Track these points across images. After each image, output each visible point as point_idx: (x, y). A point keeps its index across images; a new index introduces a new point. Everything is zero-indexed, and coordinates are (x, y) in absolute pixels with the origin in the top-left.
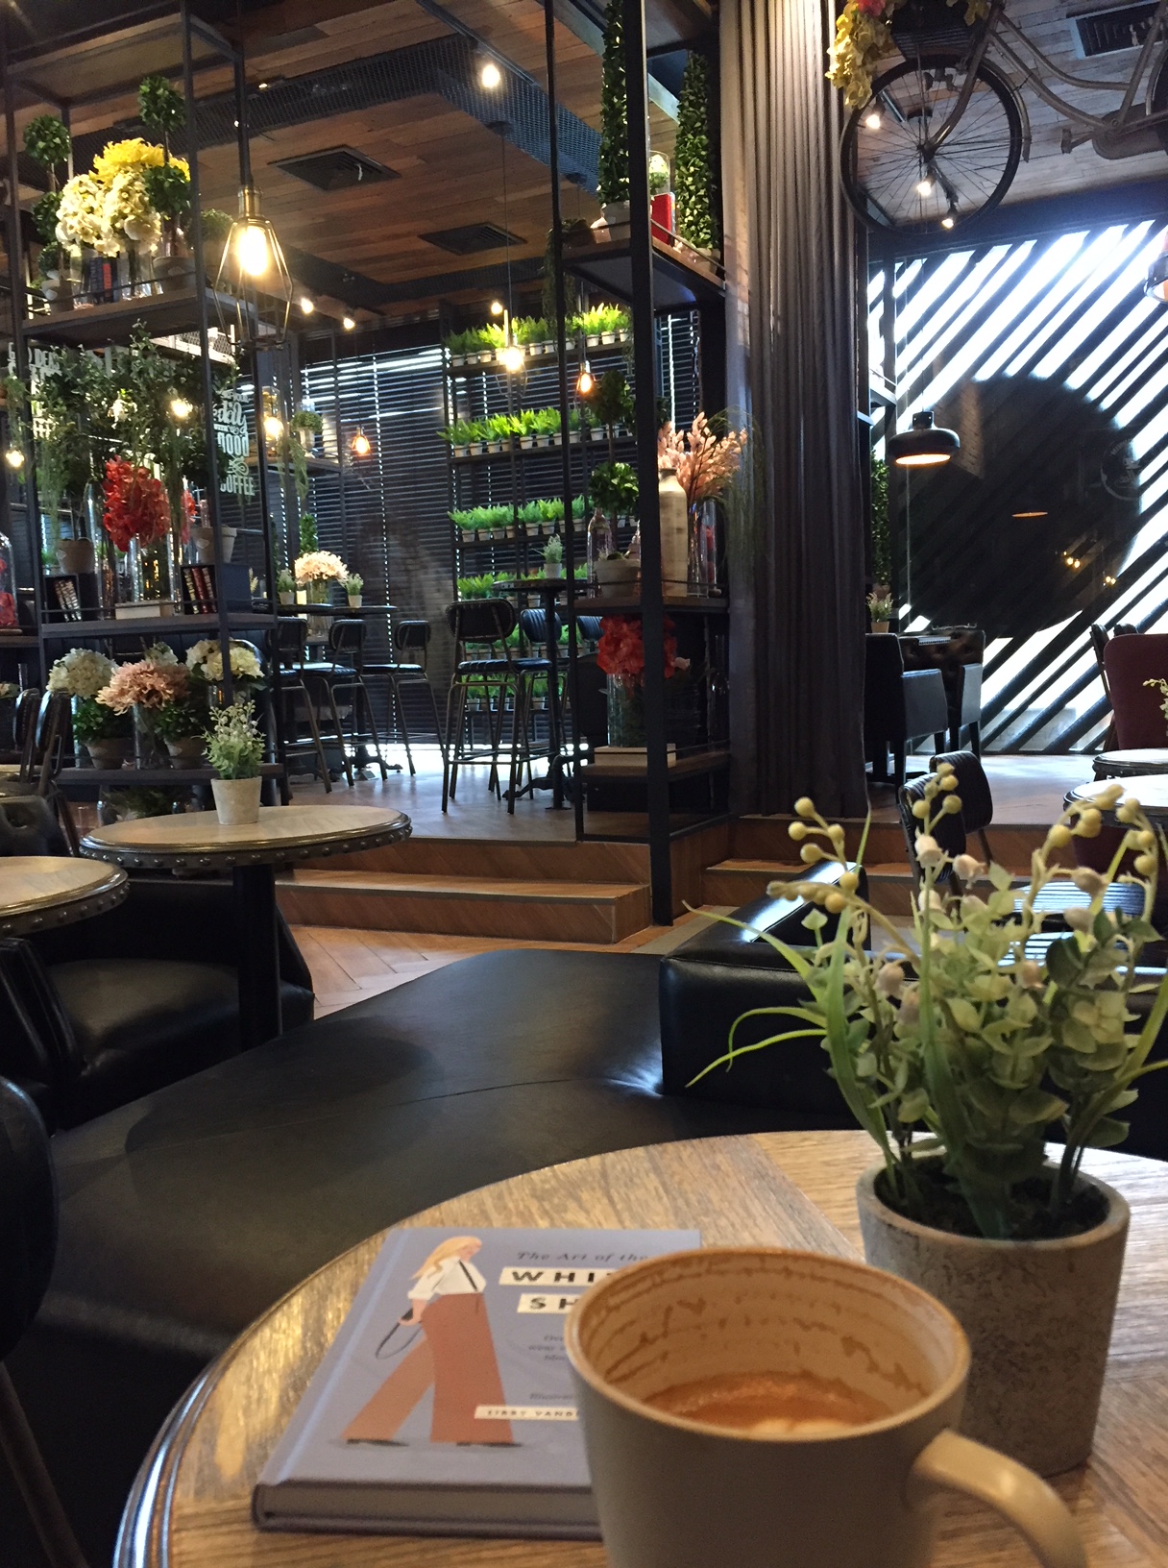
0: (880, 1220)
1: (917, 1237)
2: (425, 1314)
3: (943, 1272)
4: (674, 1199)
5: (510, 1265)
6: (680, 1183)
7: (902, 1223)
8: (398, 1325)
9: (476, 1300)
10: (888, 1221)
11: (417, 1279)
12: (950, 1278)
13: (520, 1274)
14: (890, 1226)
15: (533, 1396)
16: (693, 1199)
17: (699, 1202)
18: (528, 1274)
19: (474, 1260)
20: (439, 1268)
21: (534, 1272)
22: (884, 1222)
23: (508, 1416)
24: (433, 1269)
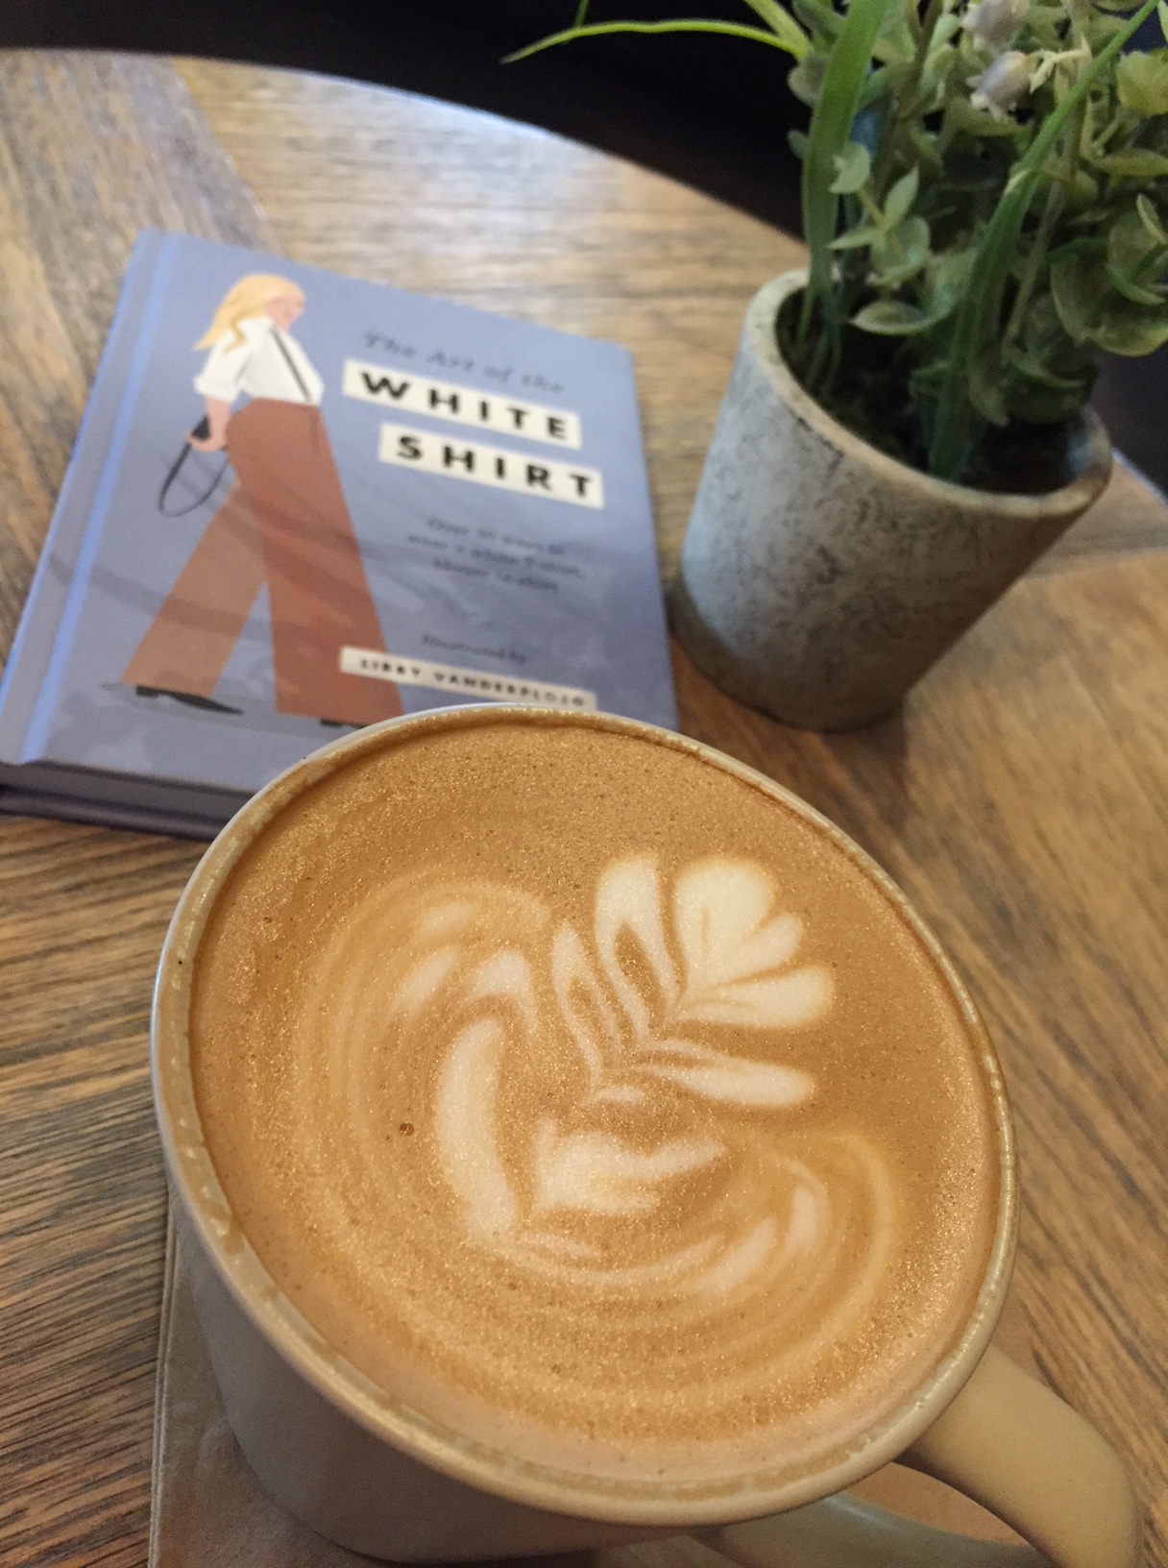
0: (784, 405)
1: (840, 454)
2: (231, 430)
3: (856, 507)
4: (30, 182)
5: (358, 356)
6: (43, 145)
7: (823, 423)
8: (188, 448)
9: (308, 417)
10: (800, 411)
11: (204, 355)
12: (863, 517)
13: (376, 379)
14: (801, 421)
15: (427, 640)
16: (65, 186)
17: (76, 195)
18: (385, 382)
19: (296, 331)
20: (241, 337)
21: (396, 380)
22: (792, 413)
23: (392, 676)
24: (228, 337)
